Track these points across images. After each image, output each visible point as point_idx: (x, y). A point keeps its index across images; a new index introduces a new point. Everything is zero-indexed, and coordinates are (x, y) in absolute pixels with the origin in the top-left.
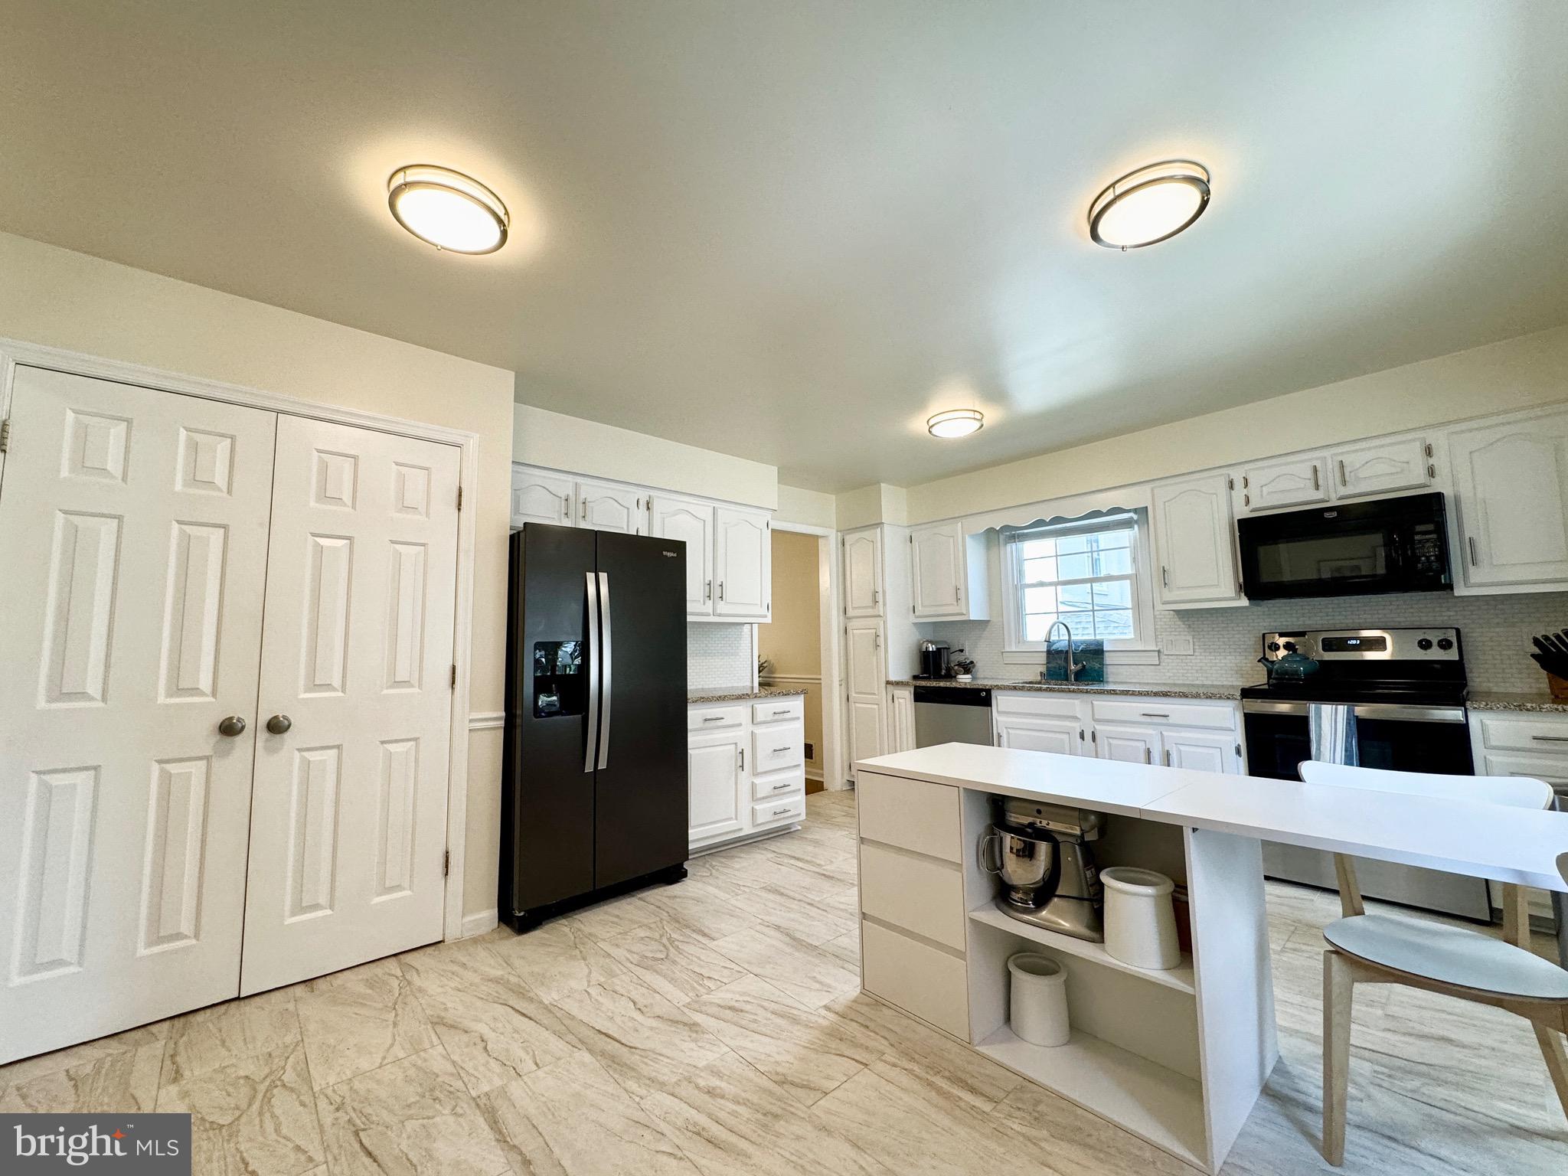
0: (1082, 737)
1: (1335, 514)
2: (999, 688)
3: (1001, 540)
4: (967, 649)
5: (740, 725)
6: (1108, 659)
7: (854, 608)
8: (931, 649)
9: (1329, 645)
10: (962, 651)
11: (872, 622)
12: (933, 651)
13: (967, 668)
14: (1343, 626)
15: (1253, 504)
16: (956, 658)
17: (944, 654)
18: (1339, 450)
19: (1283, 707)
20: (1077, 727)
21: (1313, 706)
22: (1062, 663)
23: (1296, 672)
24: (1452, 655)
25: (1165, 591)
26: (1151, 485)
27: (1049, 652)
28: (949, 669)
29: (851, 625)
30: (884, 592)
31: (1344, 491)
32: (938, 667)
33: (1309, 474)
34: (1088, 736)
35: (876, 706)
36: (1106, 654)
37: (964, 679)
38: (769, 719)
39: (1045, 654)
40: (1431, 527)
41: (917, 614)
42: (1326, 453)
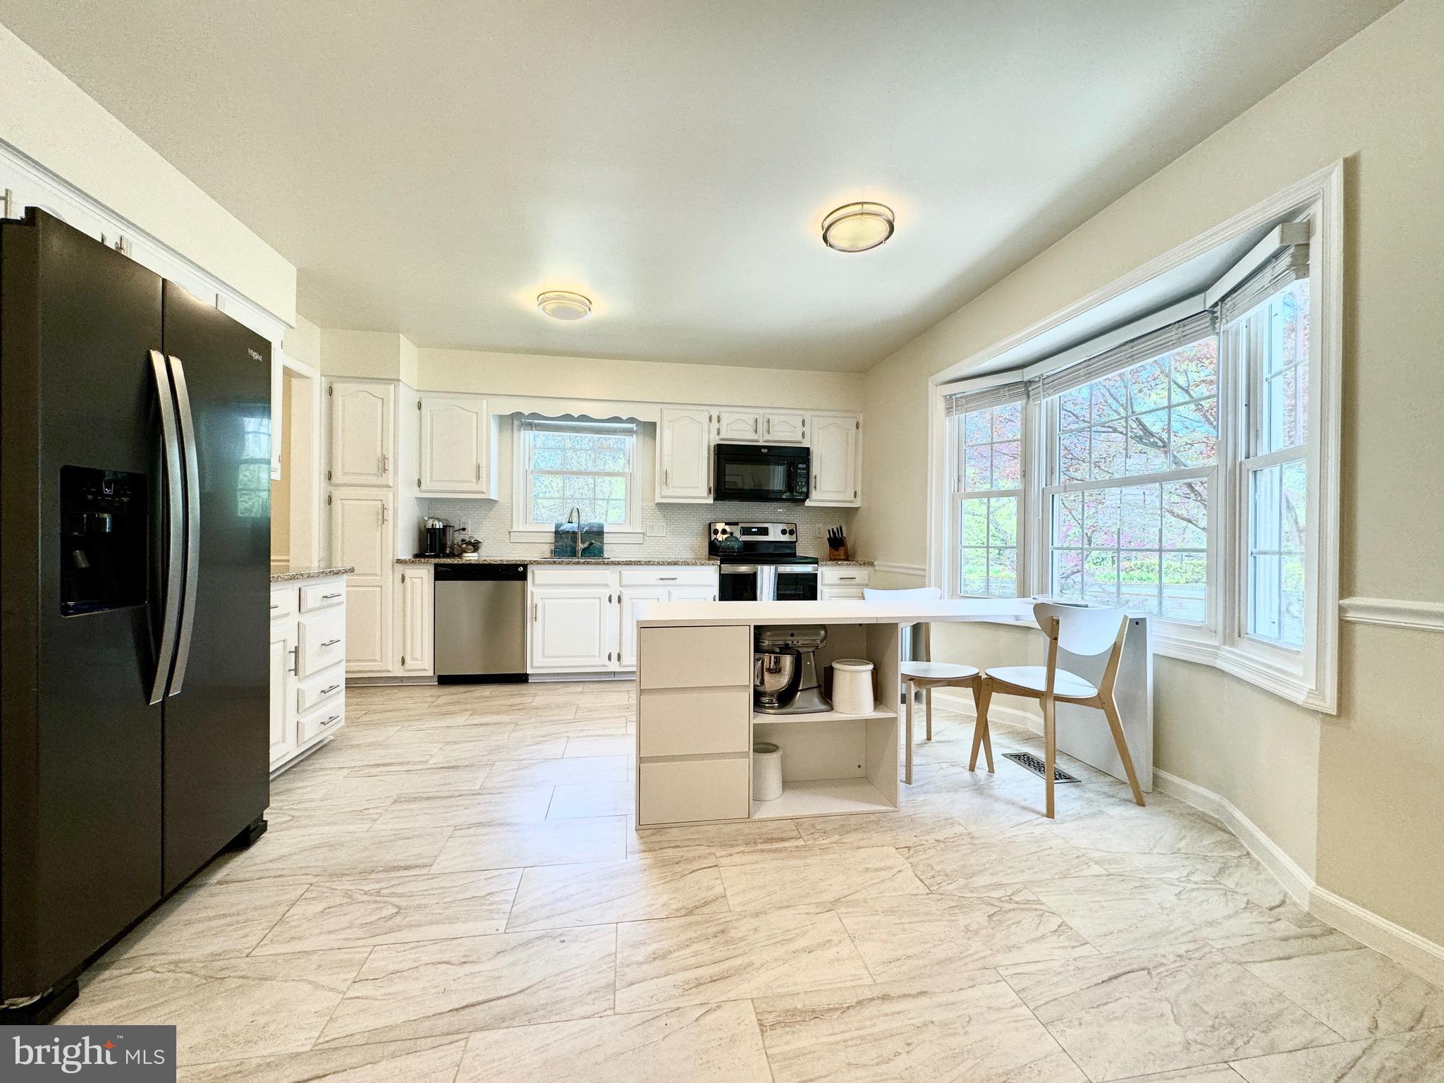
0: (610, 600)
1: (766, 451)
2: (531, 563)
3: (515, 425)
4: (469, 528)
5: (289, 614)
6: (607, 539)
7: (344, 474)
8: (438, 527)
9: (746, 531)
10: (464, 529)
11: (374, 492)
12: (439, 529)
13: (475, 546)
14: (753, 520)
15: (723, 435)
16: (458, 537)
17: (450, 532)
18: (768, 411)
19: (743, 569)
20: (605, 593)
21: (759, 567)
22: (569, 542)
23: (733, 548)
24: (793, 538)
25: (664, 487)
26: (661, 406)
27: (557, 533)
28: (452, 547)
29: (338, 494)
30: (396, 461)
31: (767, 437)
32: (443, 547)
33: (752, 423)
34: (615, 599)
35: (378, 589)
36: (605, 535)
37: (471, 557)
38: (317, 605)
39: (554, 534)
40: (805, 466)
41: (423, 487)
42: (761, 411)
